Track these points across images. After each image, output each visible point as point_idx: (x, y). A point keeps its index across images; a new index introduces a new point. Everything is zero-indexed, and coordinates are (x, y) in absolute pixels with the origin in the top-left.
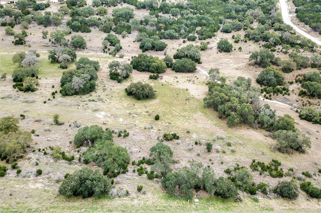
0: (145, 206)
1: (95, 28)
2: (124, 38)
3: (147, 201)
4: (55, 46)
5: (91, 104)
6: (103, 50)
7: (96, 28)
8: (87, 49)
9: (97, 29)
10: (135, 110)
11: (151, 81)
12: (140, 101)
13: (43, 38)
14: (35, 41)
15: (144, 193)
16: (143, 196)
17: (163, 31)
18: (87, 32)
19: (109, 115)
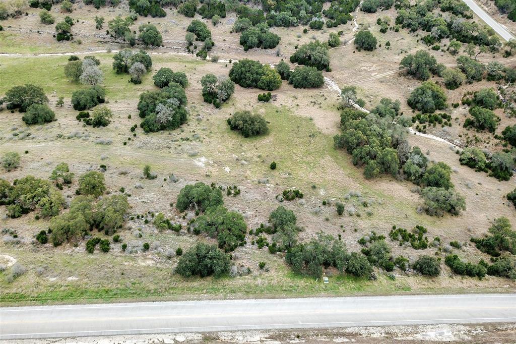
0: (270, 286)
1: (171, 9)
2: (216, 25)
3: (272, 280)
4: (116, 41)
5: (186, 146)
6: (188, 48)
8: (163, 46)
9: (175, 11)
10: (243, 153)
11: (261, 104)
12: (248, 140)
13: (97, 28)
14: (86, 34)
15: (267, 271)
16: (267, 274)
17: (273, 12)
18: (160, 17)
19: (211, 162)
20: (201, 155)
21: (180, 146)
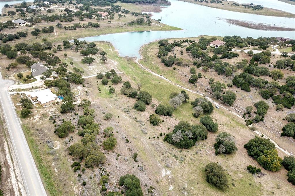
2: (278, 111)
4: (212, 93)
6: (245, 114)
7: (258, 89)
8: (232, 107)
10: (192, 188)
11: (246, 171)
13: (209, 83)
14: (202, 84)
18: (246, 91)
19: (170, 177)
20: (170, 170)
21: (168, 157)
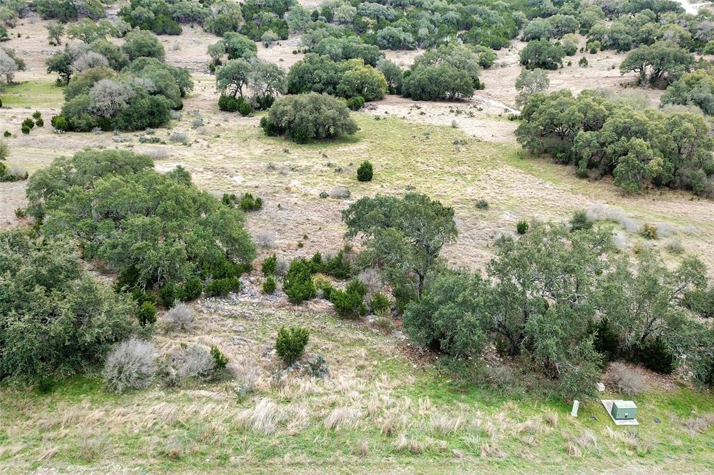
1: (192, 27)
2: (269, 47)
6: (211, 68)
7: (196, 26)
12: (305, 146)
13: (51, 43)
15: (317, 370)
17: (371, 32)
18: (171, 35)
20: (177, 160)
